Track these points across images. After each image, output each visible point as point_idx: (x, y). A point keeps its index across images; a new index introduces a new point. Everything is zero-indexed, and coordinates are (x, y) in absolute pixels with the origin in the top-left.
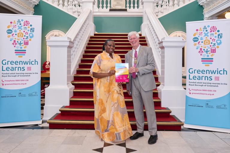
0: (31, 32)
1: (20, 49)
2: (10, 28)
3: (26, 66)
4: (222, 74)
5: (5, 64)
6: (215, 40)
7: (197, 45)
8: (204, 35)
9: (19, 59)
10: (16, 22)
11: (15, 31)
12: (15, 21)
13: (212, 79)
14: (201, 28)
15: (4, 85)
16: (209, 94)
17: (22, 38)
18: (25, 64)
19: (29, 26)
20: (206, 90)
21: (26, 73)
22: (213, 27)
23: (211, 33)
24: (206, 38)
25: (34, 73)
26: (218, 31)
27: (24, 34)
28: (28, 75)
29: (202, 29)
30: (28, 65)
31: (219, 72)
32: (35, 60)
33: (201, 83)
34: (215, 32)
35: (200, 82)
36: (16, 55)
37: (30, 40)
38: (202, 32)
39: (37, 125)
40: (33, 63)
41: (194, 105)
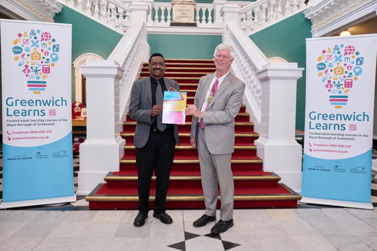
0: (53, 51)
1: (35, 80)
2: (19, 45)
3: (47, 109)
4: (361, 120)
5: (12, 105)
6: (351, 67)
7: (324, 75)
8: (335, 59)
9: (35, 97)
10: (28, 34)
11: (27, 50)
12: (26, 33)
13: (345, 129)
14: (329, 49)
15: (12, 139)
16: (339, 152)
17: (38, 61)
18: (45, 105)
19: (51, 41)
20: (335, 146)
21: (48, 120)
22: (350, 47)
23: (346, 56)
24: (338, 64)
25: (60, 120)
26: (358, 53)
27: (43, 55)
28: (51, 123)
29: (332, 50)
30: (51, 107)
31: (356, 118)
32: (62, 98)
33: (328, 134)
34: (351, 55)
35: (326, 133)
36: (30, 89)
37: (53, 65)
38: (331, 55)
39: (69, 203)
40: (59, 103)
41: (316, 168)
